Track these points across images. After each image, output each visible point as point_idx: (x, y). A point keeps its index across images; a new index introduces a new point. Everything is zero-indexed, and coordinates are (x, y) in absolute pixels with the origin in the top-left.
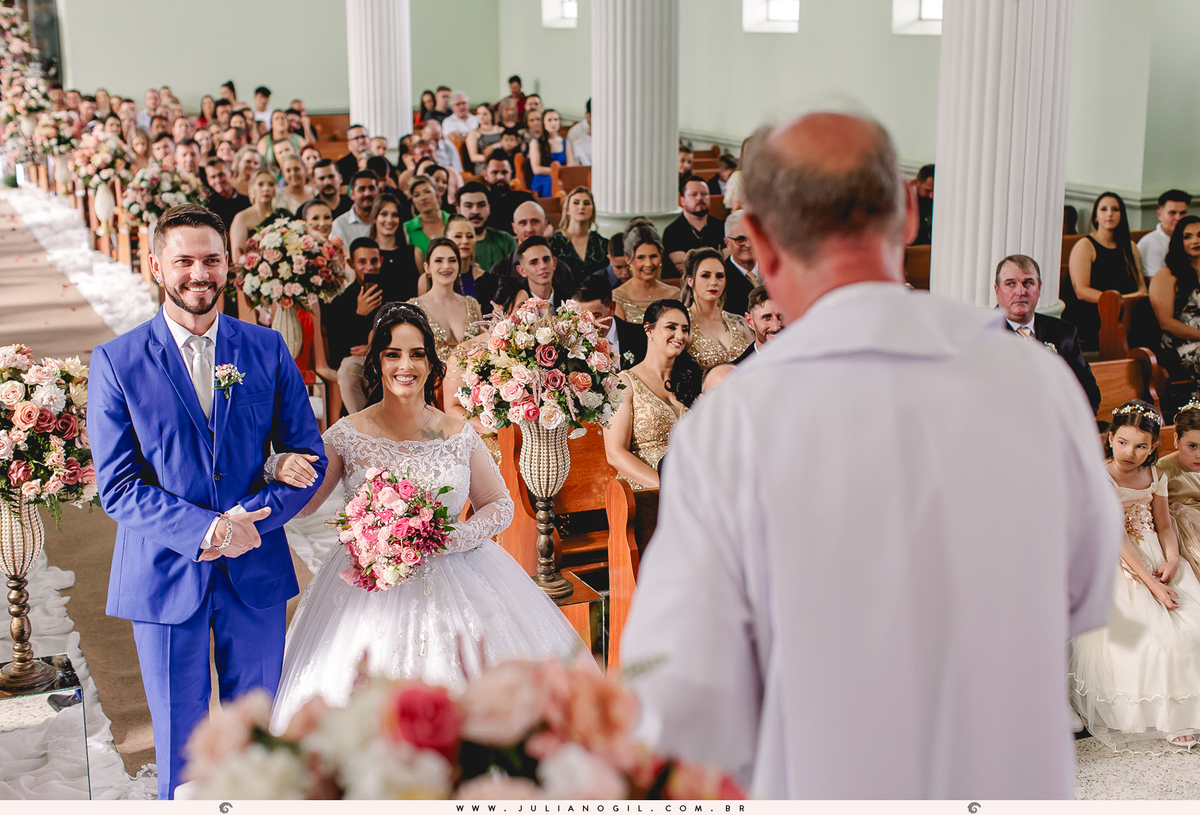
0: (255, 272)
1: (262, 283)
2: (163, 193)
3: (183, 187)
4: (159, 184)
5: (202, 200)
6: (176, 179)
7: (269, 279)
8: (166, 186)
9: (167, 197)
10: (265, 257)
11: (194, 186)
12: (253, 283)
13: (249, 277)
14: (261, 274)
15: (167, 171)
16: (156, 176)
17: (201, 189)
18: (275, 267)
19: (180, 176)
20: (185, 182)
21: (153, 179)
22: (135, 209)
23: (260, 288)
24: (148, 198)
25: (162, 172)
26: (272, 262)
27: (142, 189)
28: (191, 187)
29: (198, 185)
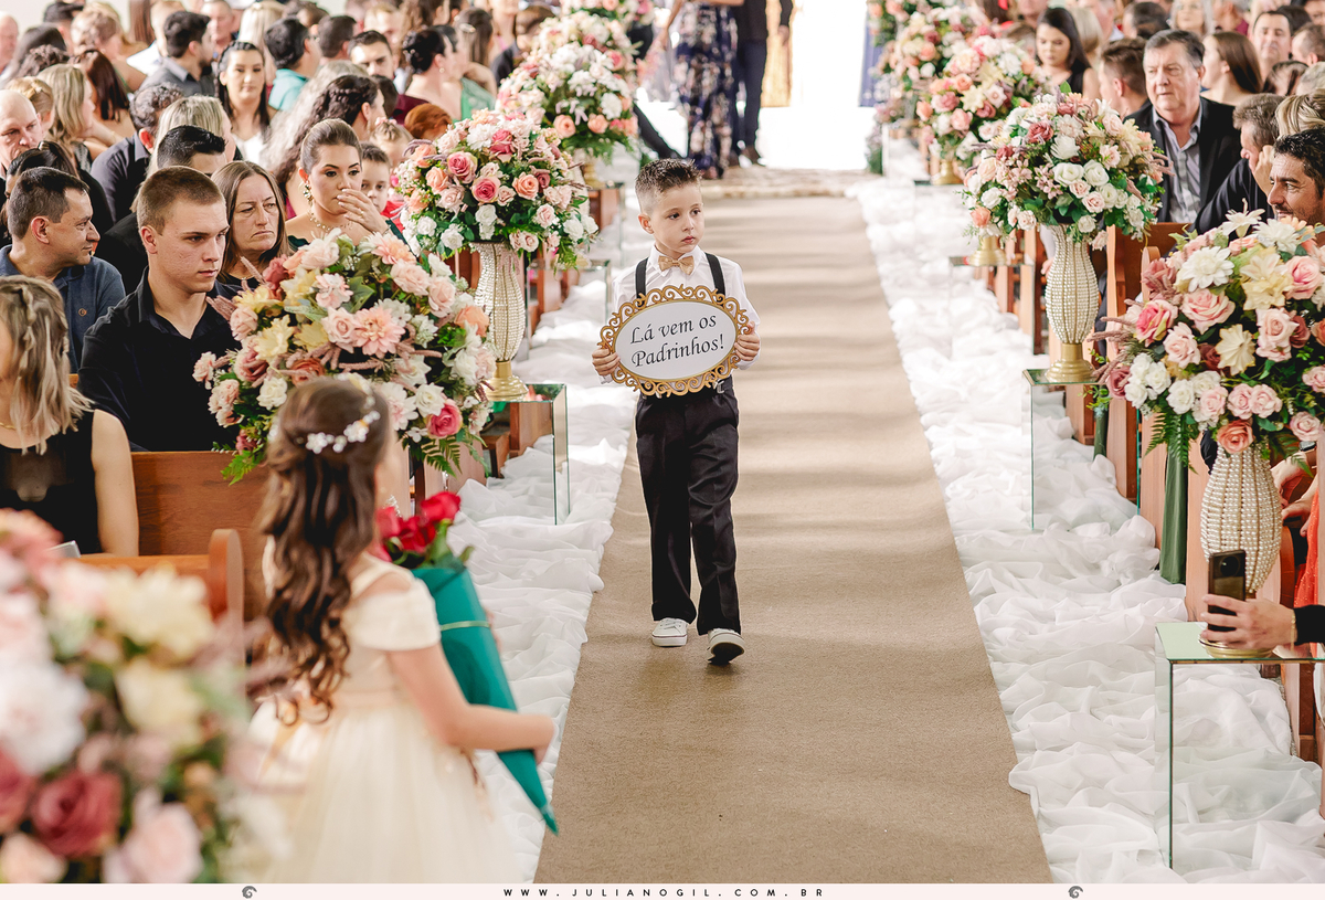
0: (1156, 349)
1: (1173, 379)
2: (1057, 161)
3: (1105, 150)
4: (1049, 143)
5: (1149, 182)
6: (1092, 130)
7: (1194, 369)
8: (1066, 146)
9: (1066, 174)
10: (1187, 310)
11: (1134, 150)
12: (1150, 380)
13: (1142, 362)
14: (1172, 357)
15: (1071, 112)
16: (1045, 122)
17: (1148, 157)
18: (1210, 339)
20: (1111, 139)
21: (1038, 129)
22: (992, 198)
23: (1166, 393)
24: (1022, 174)
25: (1061, 113)
26: (1202, 327)
27: (1009, 152)
28: (1124, 153)
29: (1142, 147)
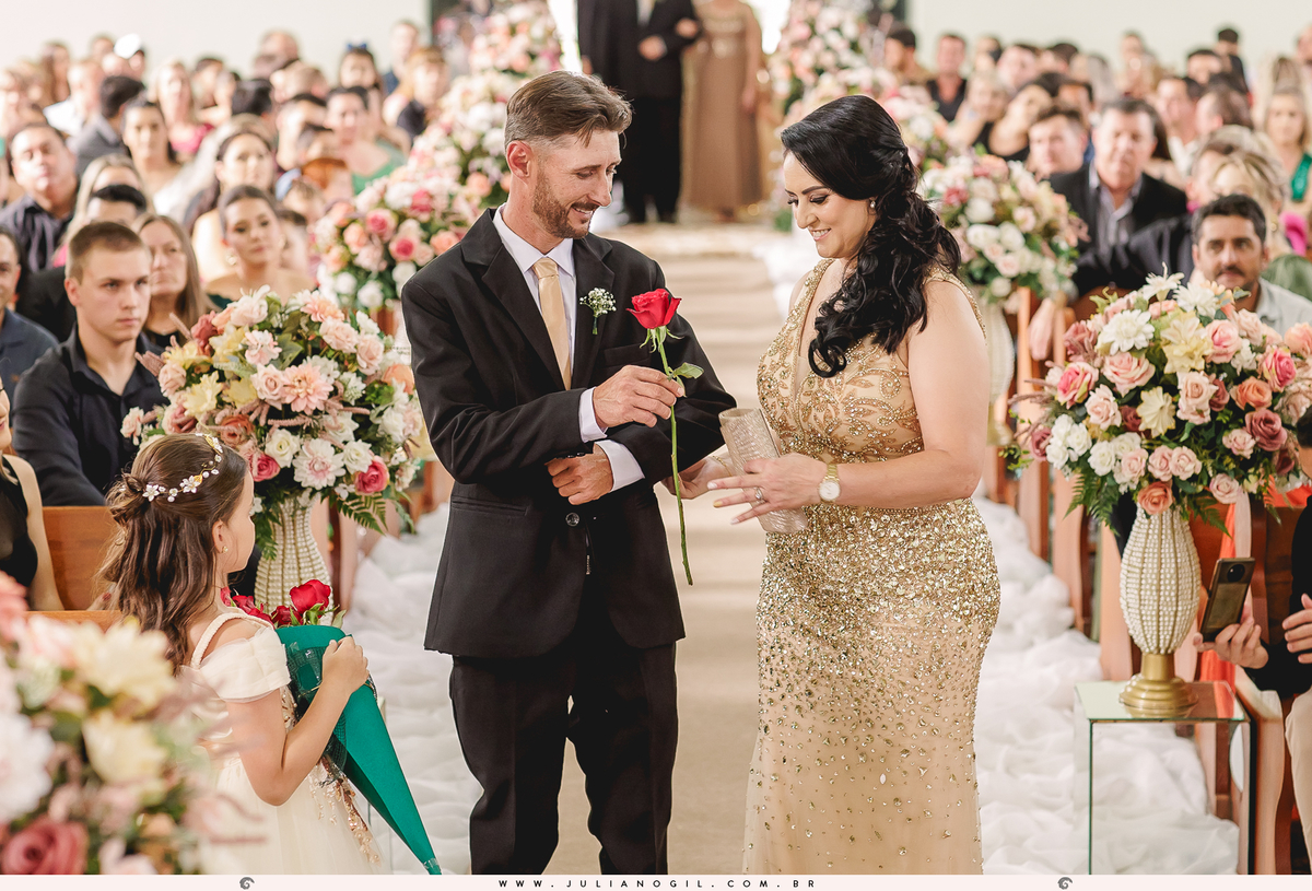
0: (1077, 410)
1: (1094, 441)
2: (971, 224)
3: (1020, 213)
4: (964, 205)
5: (1063, 246)
6: (1007, 193)
7: (1115, 432)
8: (981, 209)
9: (980, 236)
10: (1108, 373)
11: (1048, 214)
12: (1072, 442)
13: (1064, 421)
14: (1094, 419)
15: (986, 176)
16: (960, 185)
17: (1062, 222)
18: (1133, 400)
19: (1015, 188)
20: (1025, 202)
21: (953, 191)
23: (1088, 454)
25: (976, 176)
26: (1123, 389)
28: (1037, 215)
29: (1057, 210)
